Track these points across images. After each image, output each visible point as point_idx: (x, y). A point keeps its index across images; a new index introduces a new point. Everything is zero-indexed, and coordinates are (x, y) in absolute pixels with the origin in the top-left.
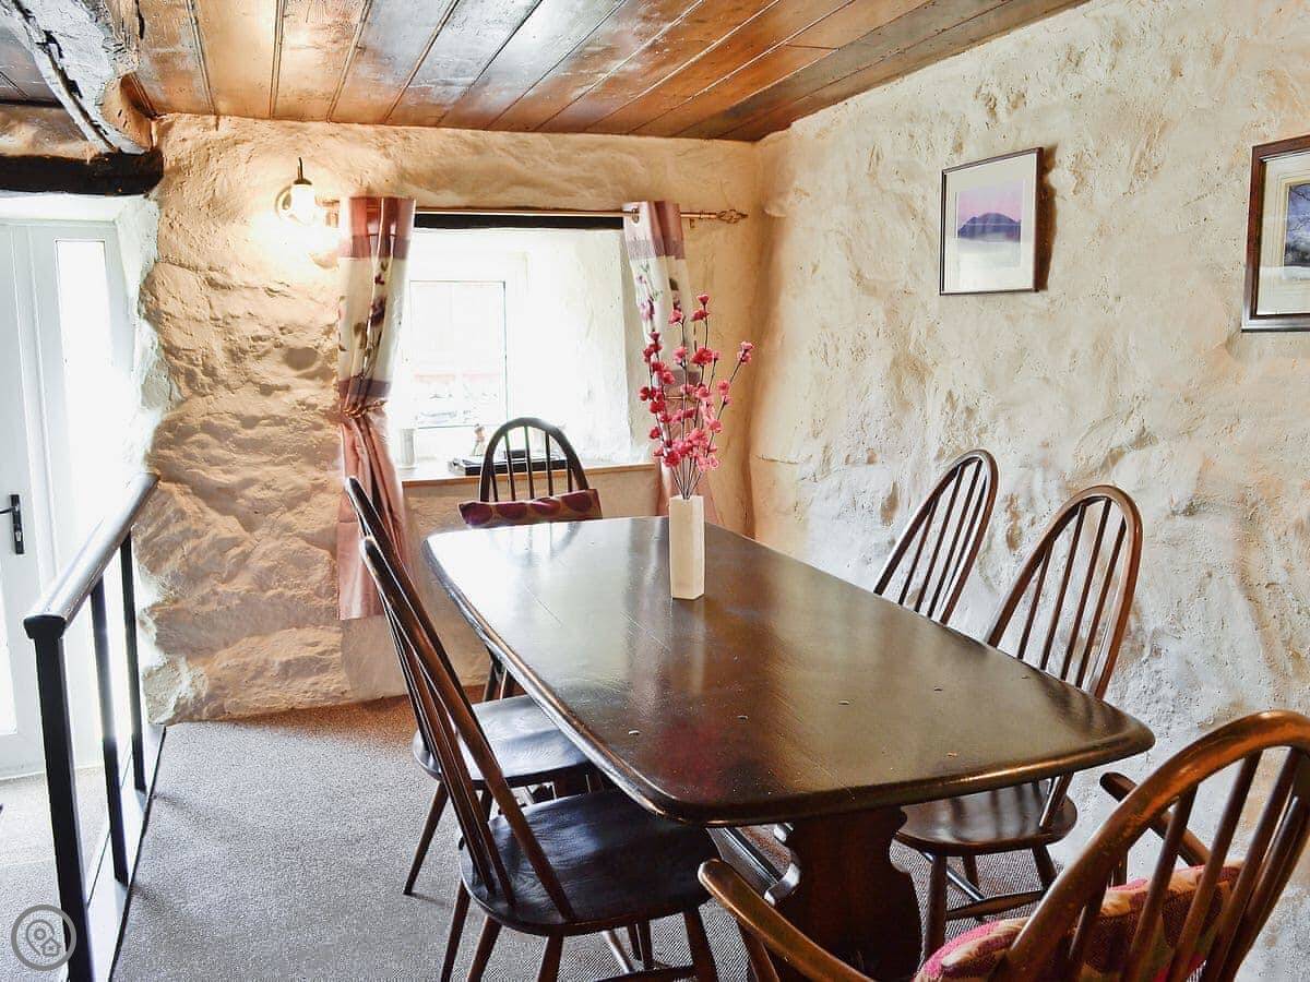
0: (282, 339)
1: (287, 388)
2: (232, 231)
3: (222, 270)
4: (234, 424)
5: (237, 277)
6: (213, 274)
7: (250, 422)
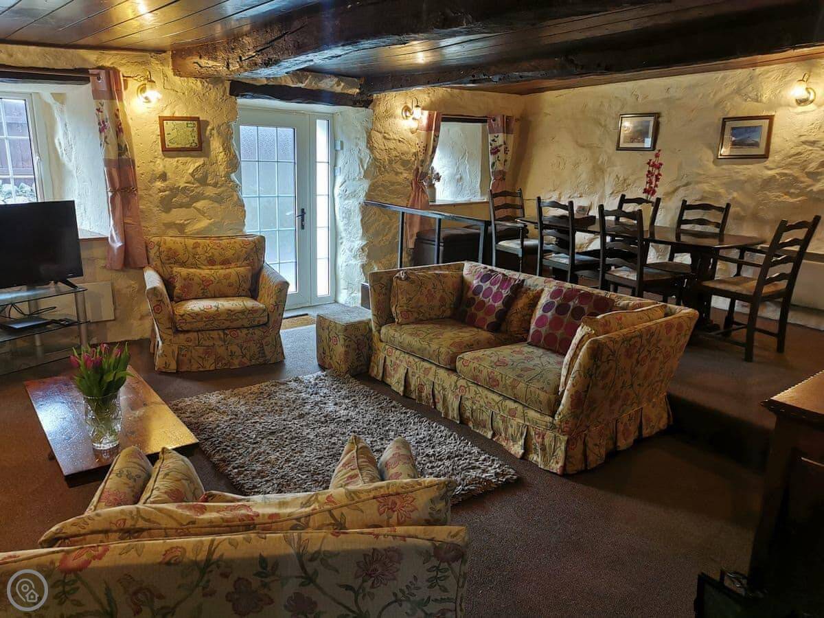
0: (403, 157)
1: (401, 173)
2: (391, 120)
3: (387, 133)
4: (389, 184)
5: (392, 136)
6: (385, 135)
7: (393, 184)
